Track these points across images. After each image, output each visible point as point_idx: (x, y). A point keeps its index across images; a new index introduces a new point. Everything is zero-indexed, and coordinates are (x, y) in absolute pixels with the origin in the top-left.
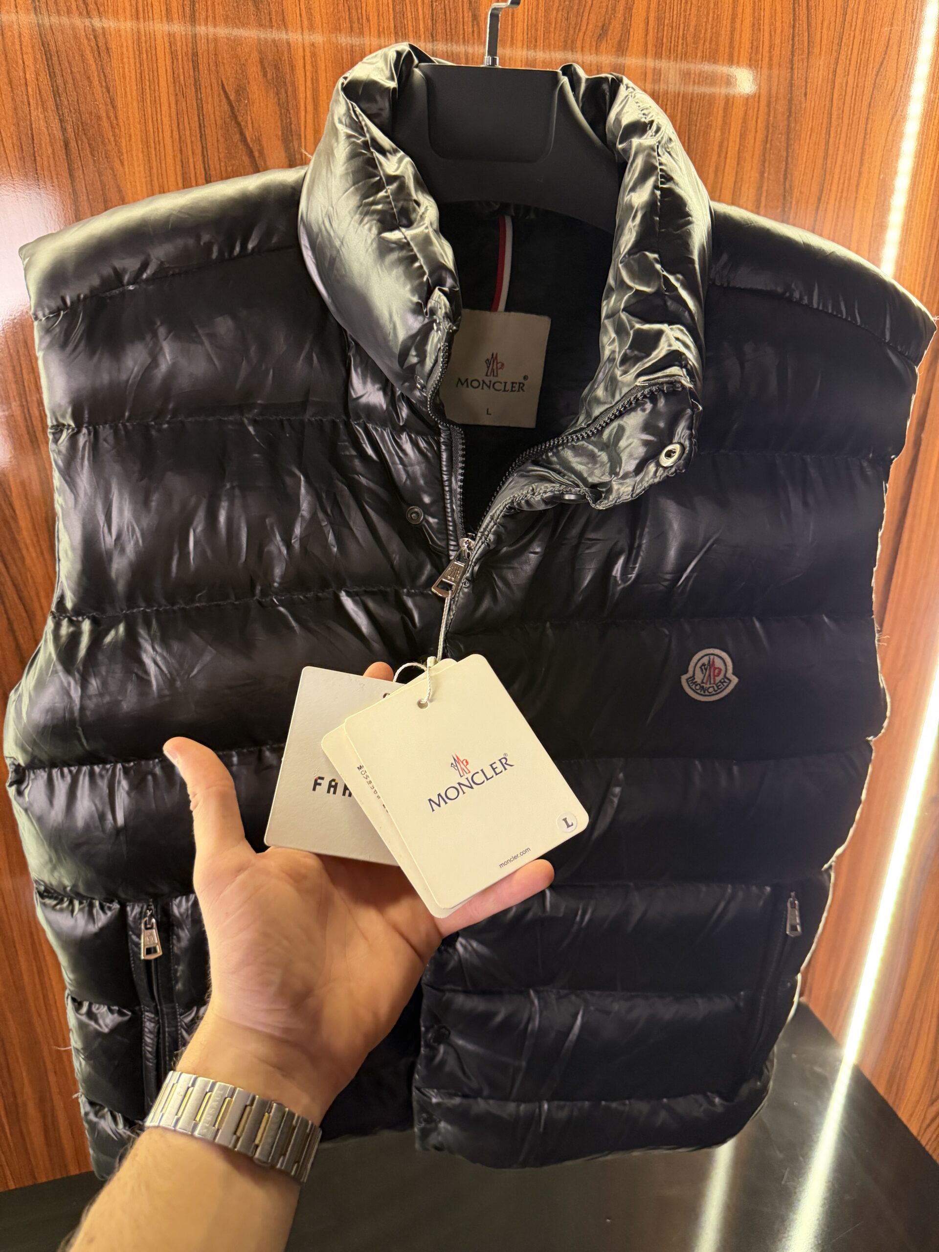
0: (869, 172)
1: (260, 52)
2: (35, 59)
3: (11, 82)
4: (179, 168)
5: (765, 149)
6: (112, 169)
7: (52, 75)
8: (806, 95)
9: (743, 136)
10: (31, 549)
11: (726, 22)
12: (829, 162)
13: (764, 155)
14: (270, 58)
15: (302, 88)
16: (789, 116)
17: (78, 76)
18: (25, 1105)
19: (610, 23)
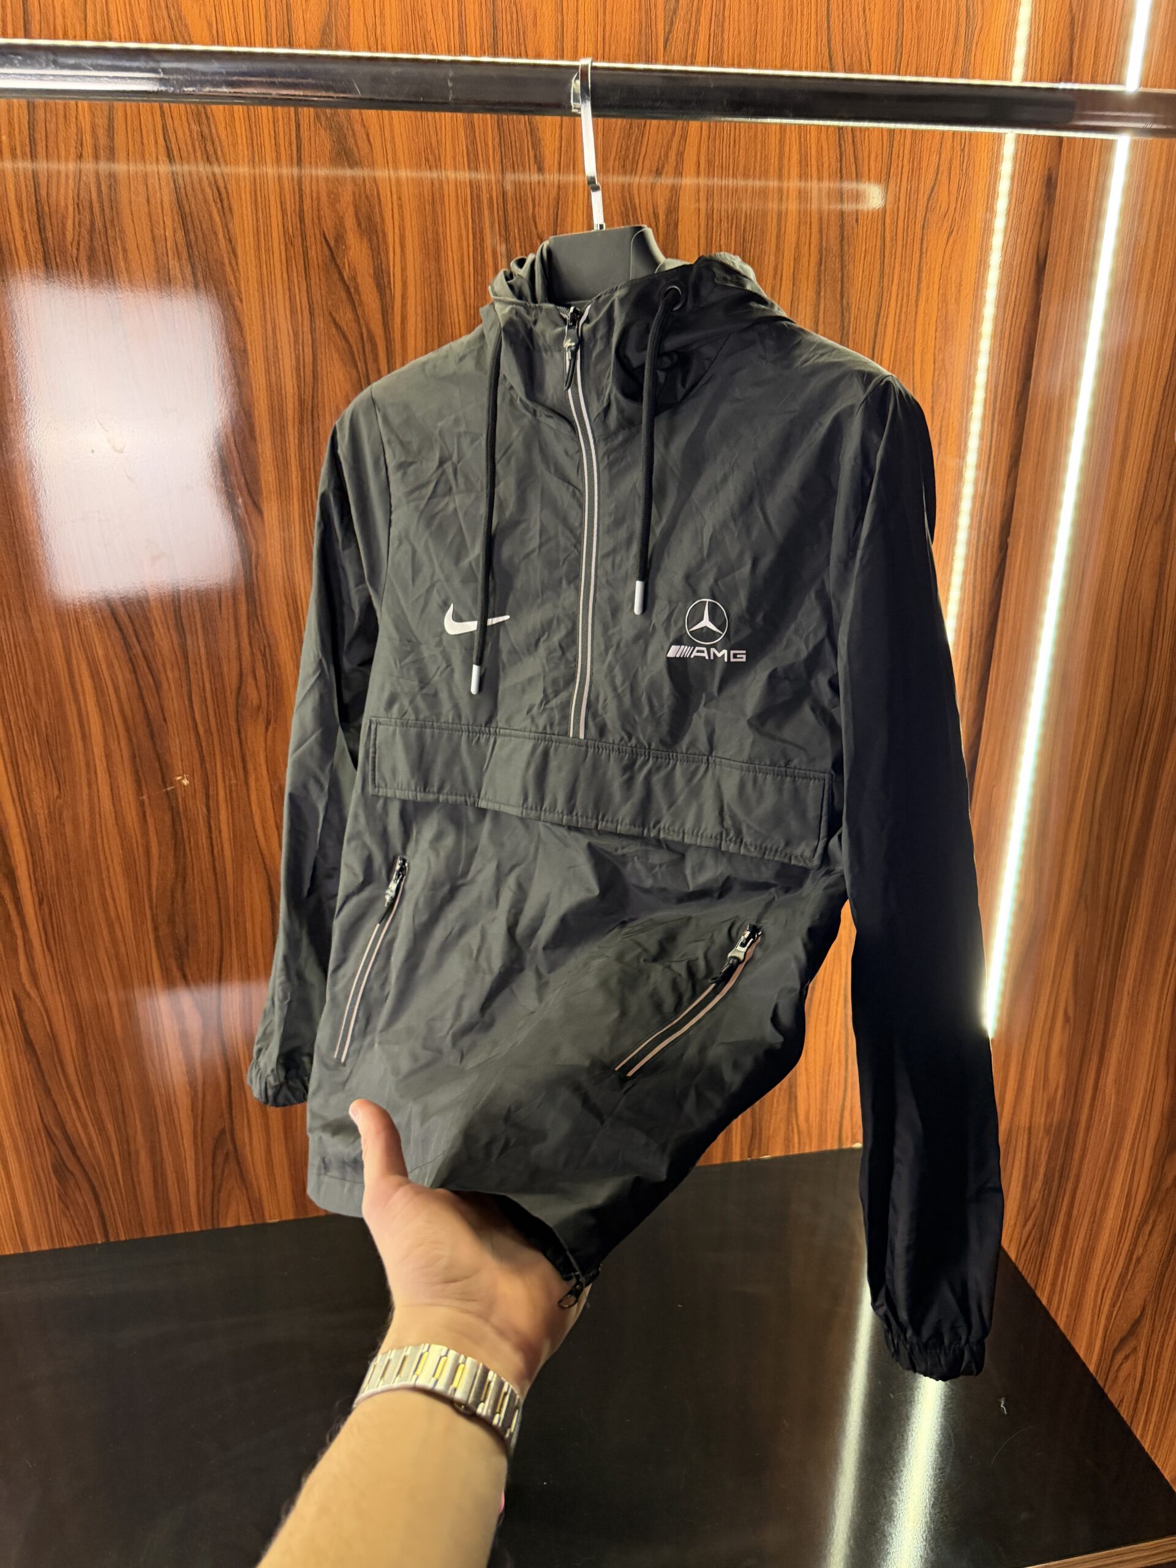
0: (928, 288)
1: (356, 206)
2: (173, 221)
3: (153, 239)
4: (287, 303)
5: (819, 270)
6: (233, 305)
7: (186, 233)
8: (857, 220)
9: (797, 260)
10: (160, 626)
11: (774, 160)
12: (886, 280)
13: (819, 275)
14: (363, 210)
15: (390, 235)
16: (842, 240)
17: (207, 232)
18: (137, 1152)
19: (663, 167)
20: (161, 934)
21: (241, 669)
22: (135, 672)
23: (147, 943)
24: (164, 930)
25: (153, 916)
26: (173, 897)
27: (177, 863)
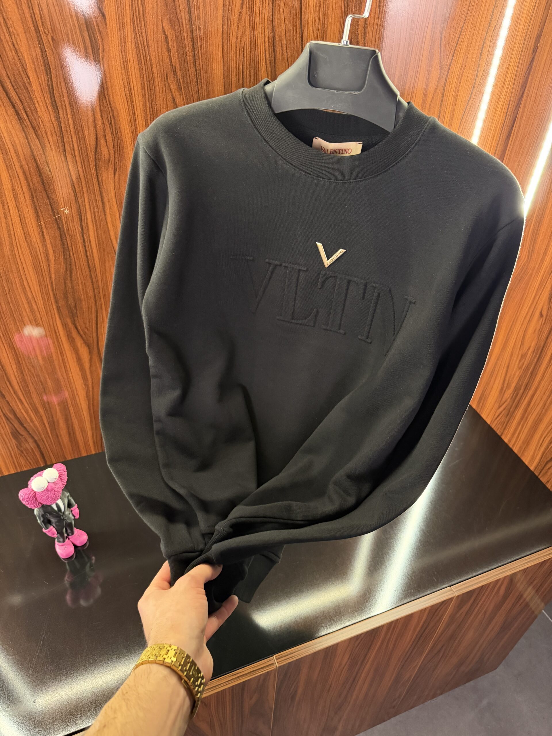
20: (60, 306)
21: (96, 134)
22: (27, 138)
23: (52, 311)
24: (61, 303)
25: (54, 295)
26: (65, 283)
27: (66, 263)
